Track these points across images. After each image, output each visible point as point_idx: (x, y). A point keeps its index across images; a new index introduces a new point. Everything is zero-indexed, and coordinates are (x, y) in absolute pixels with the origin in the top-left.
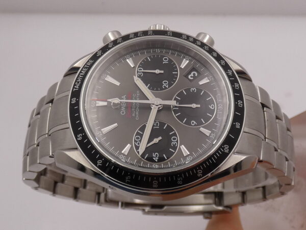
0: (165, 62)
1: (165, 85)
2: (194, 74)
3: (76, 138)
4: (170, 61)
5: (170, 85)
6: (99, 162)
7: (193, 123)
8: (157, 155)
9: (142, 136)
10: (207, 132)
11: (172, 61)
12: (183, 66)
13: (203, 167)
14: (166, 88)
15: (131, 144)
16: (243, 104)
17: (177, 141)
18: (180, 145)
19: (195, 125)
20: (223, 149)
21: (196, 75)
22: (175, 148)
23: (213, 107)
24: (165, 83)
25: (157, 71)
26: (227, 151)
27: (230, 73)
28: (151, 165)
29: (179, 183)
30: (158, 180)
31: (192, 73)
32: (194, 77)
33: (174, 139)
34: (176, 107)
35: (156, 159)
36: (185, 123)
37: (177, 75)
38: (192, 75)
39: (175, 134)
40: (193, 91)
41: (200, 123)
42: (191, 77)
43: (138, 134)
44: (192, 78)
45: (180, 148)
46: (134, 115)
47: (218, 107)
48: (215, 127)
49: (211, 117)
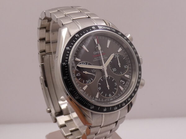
0: (125, 67)
1: (114, 69)
2: (123, 82)
3: (76, 34)
4: (126, 69)
5: (115, 72)
6: (68, 48)
7: (100, 88)
8: (79, 75)
10: (97, 96)
11: (126, 70)
12: (126, 75)
13: (80, 98)
14: (112, 70)
15: (81, 61)
16: (116, 110)
17: (89, 83)
18: (87, 85)
19: (99, 90)
20: (92, 106)
21: (123, 84)
22: (85, 82)
23: (110, 96)
24: (115, 69)
25: (119, 64)
26: (91, 108)
27: (129, 100)
28: (74, 73)
29: (70, 89)
30: (68, 78)
32: (122, 83)
33: (89, 81)
34: (105, 78)
35: (77, 75)
36: (98, 84)
37: (121, 74)
38: (123, 81)
39: (92, 81)
40: (115, 84)
41: (100, 91)
42: (122, 81)
43: (87, 63)
45: (86, 85)
46: (95, 58)
47: (111, 98)
48: (101, 99)
49: (105, 96)
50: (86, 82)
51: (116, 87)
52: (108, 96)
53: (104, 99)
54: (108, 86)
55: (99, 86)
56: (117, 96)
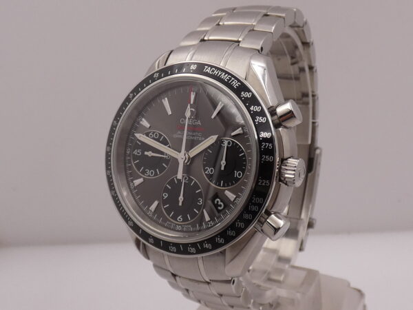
0: (236, 174)
1: (209, 170)
2: (221, 206)
4: (237, 180)
5: (208, 176)
7: (165, 195)
8: (139, 153)
9: (158, 140)
10: (153, 207)
11: (236, 182)
12: (227, 193)
14: (205, 170)
16: (173, 252)
17: (149, 176)
18: (144, 179)
19: (163, 197)
21: (219, 208)
22: (144, 172)
23: (180, 219)
24: (212, 171)
25: (223, 163)
28: (130, 147)
31: (222, 203)
32: (217, 205)
33: (152, 173)
35: (135, 152)
36: (166, 186)
37: (219, 186)
38: (220, 203)
40: (198, 201)
41: (165, 202)
42: (218, 202)
43: (161, 135)
44: (216, 202)
45: (141, 177)
47: (179, 225)
48: (158, 218)
49: (169, 215)
50: (146, 172)
51: (199, 208)
52: (175, 218)
53: (165, 220)
54: (181, 198)
55: (166, 190)
56: (193, 227)
